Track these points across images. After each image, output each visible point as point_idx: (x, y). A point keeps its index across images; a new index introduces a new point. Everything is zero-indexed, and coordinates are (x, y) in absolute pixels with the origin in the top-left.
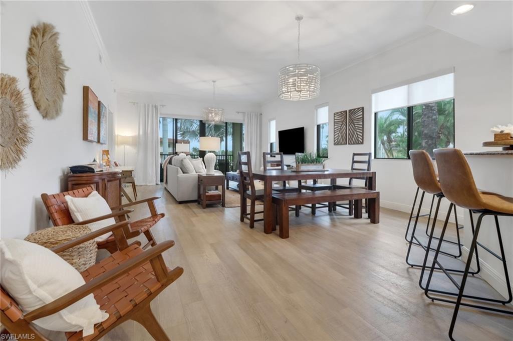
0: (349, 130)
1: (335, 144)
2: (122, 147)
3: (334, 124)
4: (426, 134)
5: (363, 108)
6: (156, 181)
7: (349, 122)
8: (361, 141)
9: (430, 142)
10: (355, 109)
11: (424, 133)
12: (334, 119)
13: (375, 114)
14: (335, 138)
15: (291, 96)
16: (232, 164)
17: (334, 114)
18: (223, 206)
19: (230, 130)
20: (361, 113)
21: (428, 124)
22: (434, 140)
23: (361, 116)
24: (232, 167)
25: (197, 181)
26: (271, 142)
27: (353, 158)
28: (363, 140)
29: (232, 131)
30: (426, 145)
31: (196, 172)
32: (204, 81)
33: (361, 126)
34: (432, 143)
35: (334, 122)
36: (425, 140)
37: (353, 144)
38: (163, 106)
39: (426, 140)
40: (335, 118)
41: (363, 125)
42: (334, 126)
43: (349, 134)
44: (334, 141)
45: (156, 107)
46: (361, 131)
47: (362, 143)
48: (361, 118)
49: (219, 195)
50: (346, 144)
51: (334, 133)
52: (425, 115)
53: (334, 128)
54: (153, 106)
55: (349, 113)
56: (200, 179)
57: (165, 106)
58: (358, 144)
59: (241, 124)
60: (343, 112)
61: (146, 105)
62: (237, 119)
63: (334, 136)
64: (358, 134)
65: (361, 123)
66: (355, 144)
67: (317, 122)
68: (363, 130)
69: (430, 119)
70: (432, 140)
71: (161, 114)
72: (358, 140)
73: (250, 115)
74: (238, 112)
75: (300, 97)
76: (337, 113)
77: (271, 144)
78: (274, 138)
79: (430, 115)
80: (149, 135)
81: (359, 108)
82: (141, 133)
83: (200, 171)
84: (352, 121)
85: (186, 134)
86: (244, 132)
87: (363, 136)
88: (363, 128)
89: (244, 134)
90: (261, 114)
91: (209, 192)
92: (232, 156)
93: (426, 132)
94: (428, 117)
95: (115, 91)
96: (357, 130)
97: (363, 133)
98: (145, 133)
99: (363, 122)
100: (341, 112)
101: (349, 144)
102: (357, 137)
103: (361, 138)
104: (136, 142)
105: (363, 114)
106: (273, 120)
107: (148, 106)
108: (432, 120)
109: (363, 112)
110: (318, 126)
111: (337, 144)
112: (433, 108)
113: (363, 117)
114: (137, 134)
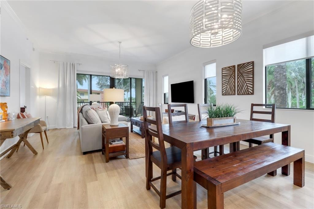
0: (238, 82)
1: (223, 95)
2: (43, 98)
3: (222, 78)
4: (278, 86)
5: (253, 63)
6: (74, 125)
7: (238, 76)
8: (252, 92)
9: (282, 92)
10: (244, 64)
11: (276, 86)
12: (222, 74)
13: (266, 67)
14: (222, 90)
15: (201, 43)
16: (135, 109)
17: (222, 68)
18: (127, 157)
19: (134, 84)
20: (252, 67)
21: (280, 79)
22: (284, 91)
23: (252, 70)
24: (135, 111)
25: (102, 133)
26: (165, 92)
27: (252, 109)
28: (253, 90)
29: (135, 85)
30: (279, 94)
31: (102, 122)
32: (111, 42)
33: (252, 79)
34: (283, 93)
35: (222, 76)
36: (277, 90)
37: (243, 94)
38: (79, 64)
39: (279, 91)
40: (223, 72)
41: (253, 77)
42: (222, 79)
43: (238, 86)
44: (222, 92)
45: (73, 65)
46: (252, 83)
47: (252, 94)
48: (251, 71)
49: (124, 146)
50: (235, 94)
51: (222, 85)
52: (278, 72)
53: (222, 81)
54: (70, 64)
55: (238, 67)
56: (104, 131)
57: (81, 64)
58: (248, 94)
59: (142, 79)
60: (231, 66)
61: (65, 63)
62: (139, 75)
63: (222, 87)
64: (248, 86)
65: (252, 76)
66: (244, 94)
67: (205, 77)
68: (253, 82)
69: (282, 75)
70: (283, 91)
71: (77, 70)
72: (248, 90)
73: (149, 72)
74: (140, 70)
75: (211, 44)
76: (225, 68)
77: (165, 94)
78: (167, 90)
79: (281, 72)
80: (67, 87)
81: (248, 63)
82: (61, 86)
83: (106, 120)
84: (241, 74)
85: (103, 87)
86: (144, 85)
87: (253, 88)
88: (253, 80)
89: (144, 87)
90: (157, 72)
91: (113, 143)
92: (135, 103)
93: (278, 84)
94: (280, 74)
95: (34, 49)
96: (247, 82)
97: (253, 85)
98: (64, 86)
99: (253, 75)
100: (229, 67)
101: (238, 94)
102: (247, 88)
103: (252, 89)
104: (56, 93)
105: (253, 68)
106: (167, 76)
107: (67, 64)
108: (283, 76)
109: (253, 65)
110: (206, 80)
111: (225, 95)
112: (284, 67)
113: (253, 71)
114: (57, 87)
